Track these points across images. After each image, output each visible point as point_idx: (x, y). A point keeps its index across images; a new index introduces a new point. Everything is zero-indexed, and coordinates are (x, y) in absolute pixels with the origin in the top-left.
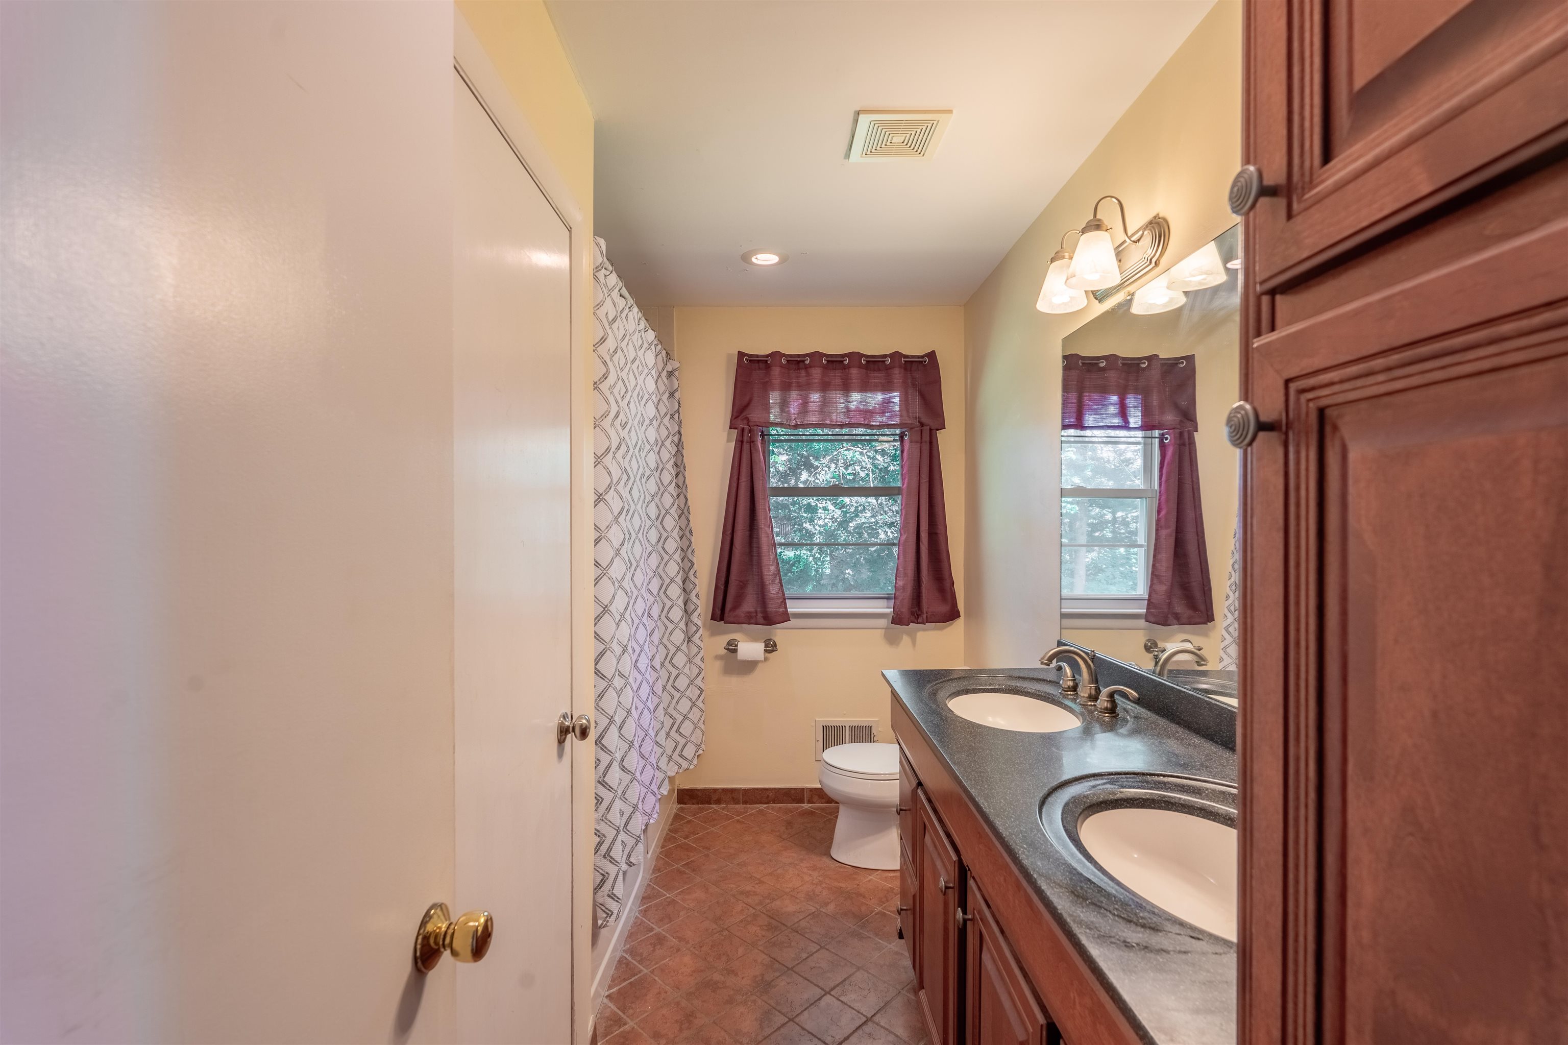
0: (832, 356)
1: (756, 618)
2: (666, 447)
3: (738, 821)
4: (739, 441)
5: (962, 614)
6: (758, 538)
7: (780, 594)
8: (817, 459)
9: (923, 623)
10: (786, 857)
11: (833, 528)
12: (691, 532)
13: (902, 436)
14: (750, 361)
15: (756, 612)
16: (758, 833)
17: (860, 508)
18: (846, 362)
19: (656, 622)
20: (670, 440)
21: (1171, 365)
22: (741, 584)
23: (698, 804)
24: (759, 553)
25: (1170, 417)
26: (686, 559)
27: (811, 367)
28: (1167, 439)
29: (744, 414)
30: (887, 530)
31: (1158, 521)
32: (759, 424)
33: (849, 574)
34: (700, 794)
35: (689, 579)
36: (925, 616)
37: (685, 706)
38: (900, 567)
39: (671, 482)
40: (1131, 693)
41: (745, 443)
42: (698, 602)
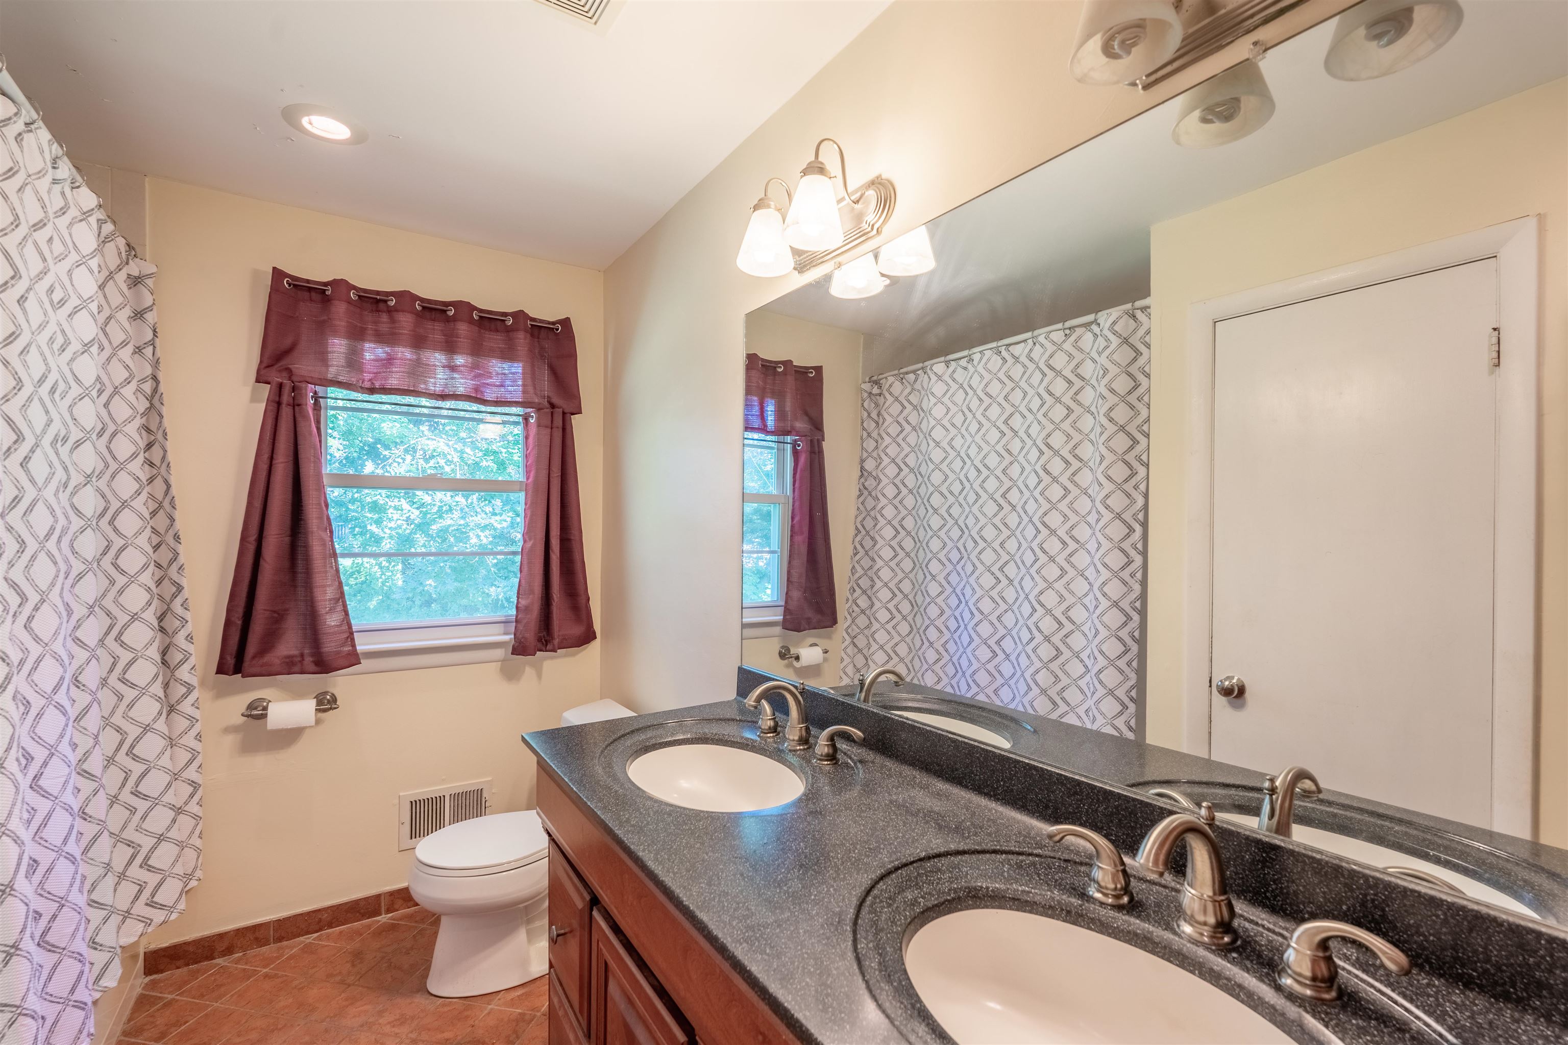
0: (429, 301)
1: (302, 665)
2: (123, 398)
3: (266, 976)
4: (273, 401)
5: (598, 635)
6: (307, 547)
7: (345, 627)
8: (387, 447)
9: (554, 651)
10: (355, 1016)
11: (408, 531)
12: (177, 538)
13: (526, 418)
14: (295, 286)
15: (302, 655)
16: (302, 988)
17: (444, 509)
18: (451, 313)
19: (94, 693)
20: (133, 386)
21: (802, 372)
22: (276, 615)
23: (188, 965)
24: (307, 569)
25: (801, 425)
26: (166, 582)
27: (397, 311)
28: (799, 445)
29: (283, 363)
30: (480, 533)
31: (792, 526)
32: (310, 380)
33: (430, 585)
34: (191, 949)
35: (172, 612)
36: (556, 642)
37: (160, 819)
38: (523, 581)
39: (134, 456)
40: (855, 734)
41: (284, 406)
42: (191, 648)
